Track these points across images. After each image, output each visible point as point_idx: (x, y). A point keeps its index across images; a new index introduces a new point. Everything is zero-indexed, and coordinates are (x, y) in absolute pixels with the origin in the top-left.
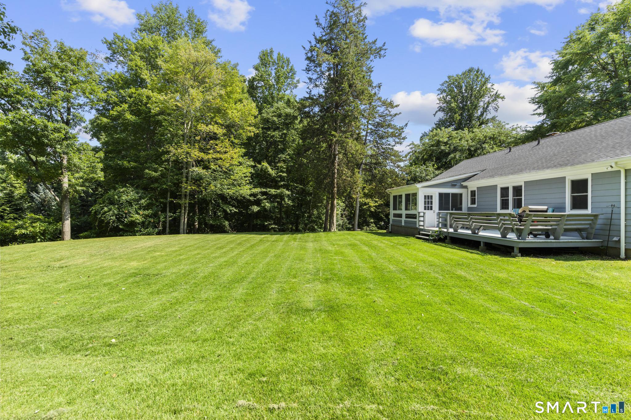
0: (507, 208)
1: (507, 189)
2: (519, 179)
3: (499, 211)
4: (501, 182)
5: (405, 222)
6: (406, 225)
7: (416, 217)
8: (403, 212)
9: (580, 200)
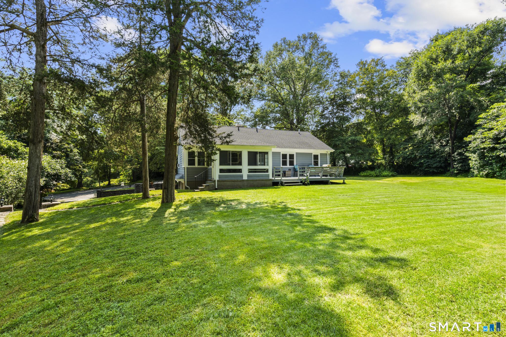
0: (286, 165)
1: (286, 155)
2: (293, 151)
3: (281, 166)
4: (283, 151)
5: (248, 176)
6: (251, 179)
7: (267, 171)
8: (245, 167)
9: (316, 163)
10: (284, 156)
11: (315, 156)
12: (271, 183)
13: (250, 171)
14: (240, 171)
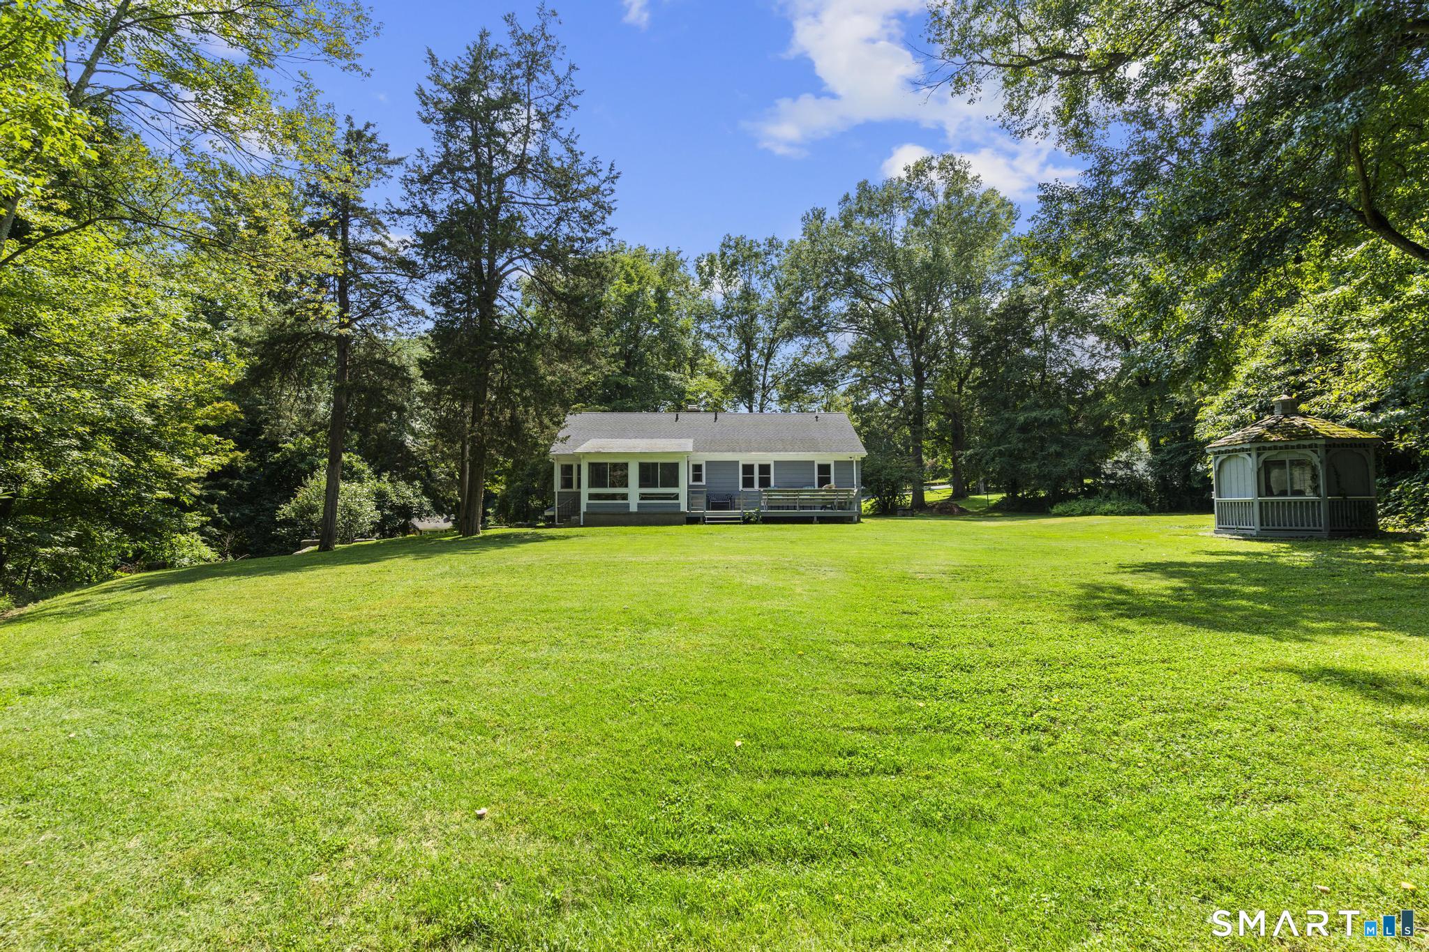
0: (752, 486)
1: (752, 466)
2: (769, 458)
4: (744, 458)
5: (639, 506)
6: (643, 510)
7: (676, 497)
8: (634, 491)
9: (824, 481)
10: (748, 469)
11: (820, 466)
12: (683, 518)
13: (643, 497)
14: (625, 497)
